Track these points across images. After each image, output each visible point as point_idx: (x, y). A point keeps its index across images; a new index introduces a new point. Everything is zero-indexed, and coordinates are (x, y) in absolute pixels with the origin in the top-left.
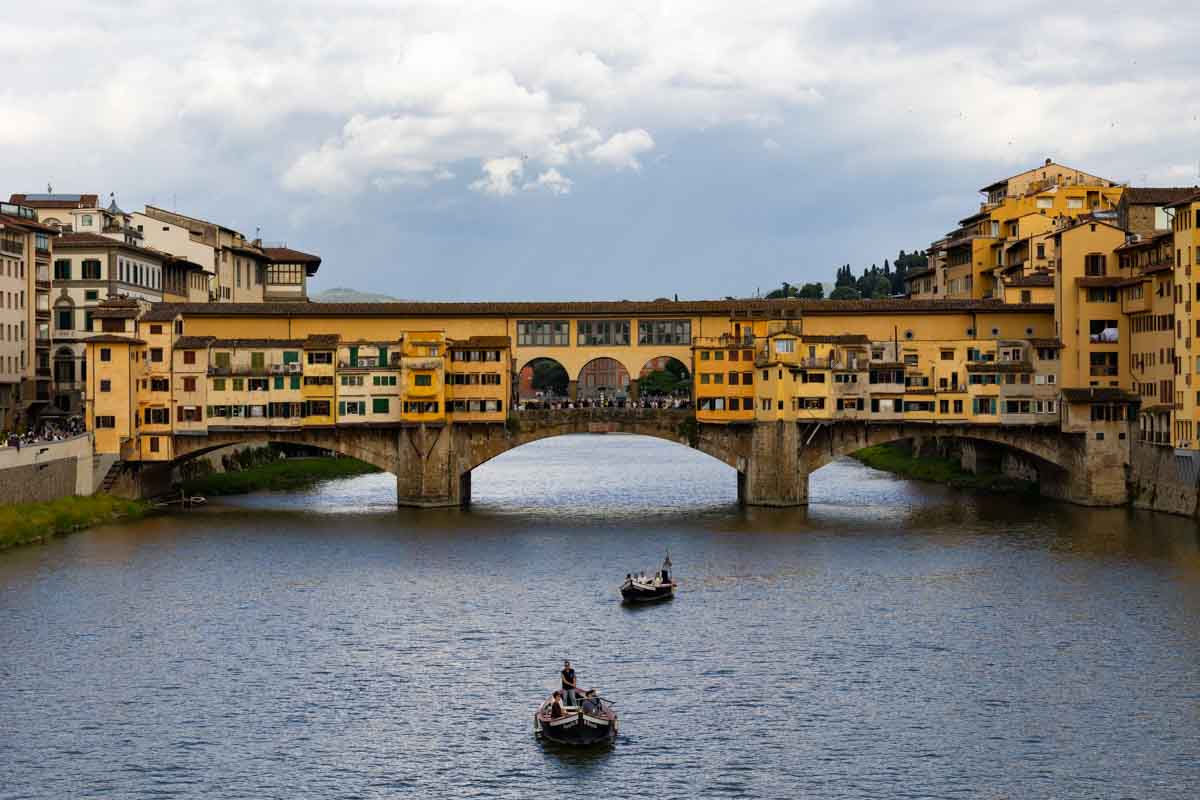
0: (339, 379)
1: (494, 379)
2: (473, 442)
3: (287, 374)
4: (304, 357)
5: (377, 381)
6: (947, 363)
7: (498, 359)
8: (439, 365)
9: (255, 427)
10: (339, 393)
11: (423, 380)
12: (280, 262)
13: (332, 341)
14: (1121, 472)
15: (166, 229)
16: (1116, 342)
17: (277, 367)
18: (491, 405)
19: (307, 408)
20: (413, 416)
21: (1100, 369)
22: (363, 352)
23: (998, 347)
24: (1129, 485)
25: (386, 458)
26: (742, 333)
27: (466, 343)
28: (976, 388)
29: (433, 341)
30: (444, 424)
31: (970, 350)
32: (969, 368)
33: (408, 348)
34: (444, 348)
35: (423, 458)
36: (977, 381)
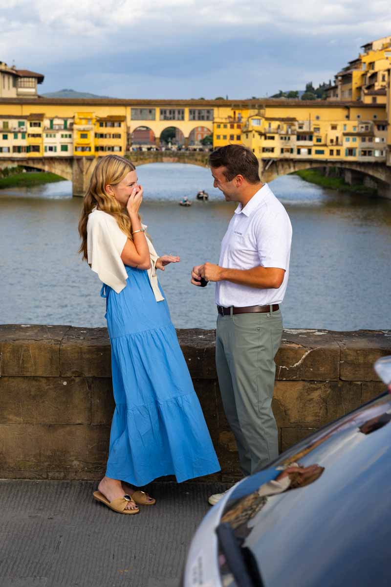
0: (44, 135)
1: (118, 136)
3: (19, 132)
4: (27, 124)
5: (62, 136)
6: (334, 131)
7: (120, 126)
8: (92, 129)
9: (4, 158)
10: (44, 142)
11: (84, 136)
12: (24, 77)
13: (41, 117)
17: (15, 129)
18: (116, 149)
19: (28, 149)
20: (79, 153)
22: (56, 122)
23: (359, 124)
25: (67, 173)
26: (237, 115)
27: (105, 118)
28: (347, 144)
29: (89, 117)
30: (94, 157)
31: (345, 125)
32: (345, 134)
33: (77, 120)
34: (94, 121)
35: (84, 173)
36: (348, 140)
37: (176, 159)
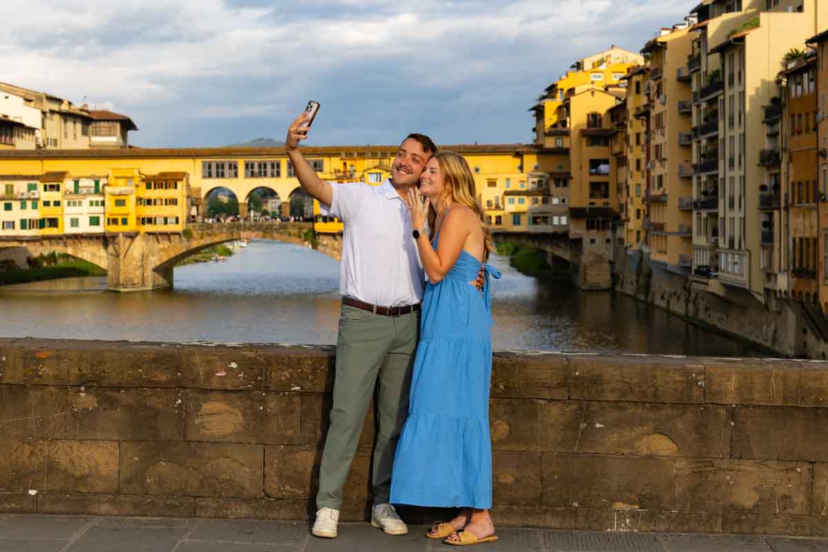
0: (65, 202)
1: (174, 202)
2: (161, 246)
3: (29, 199)
4: (40, 186)
5: (91, 204)
6: (492, 189)
7: (176, 187)
8: (132, 192)
9: (7, 237)
10: (65, 212)
11: (120, 203)
12: (100, 121)
13: (61, 176)
14: (607, 266)
15: (7, 97)
16: (607, 174)
17: (23, 194)
19: (41, 224)
20: (113, 229)
21: (597, 193)
22: (83, 183)
23: (528, 178)
24: (613, 275)
25: (100, 257)
26: (348, 168)
27: (154, 176)
28: (512, 206)
29: (129, 175)
30: (137, 234)
31: (508, 179)
32: (507, 193)
33: (112, 180)
34: (136, 181)
35: (121, 257)
36: (512, 201)
37: (260, 233)
